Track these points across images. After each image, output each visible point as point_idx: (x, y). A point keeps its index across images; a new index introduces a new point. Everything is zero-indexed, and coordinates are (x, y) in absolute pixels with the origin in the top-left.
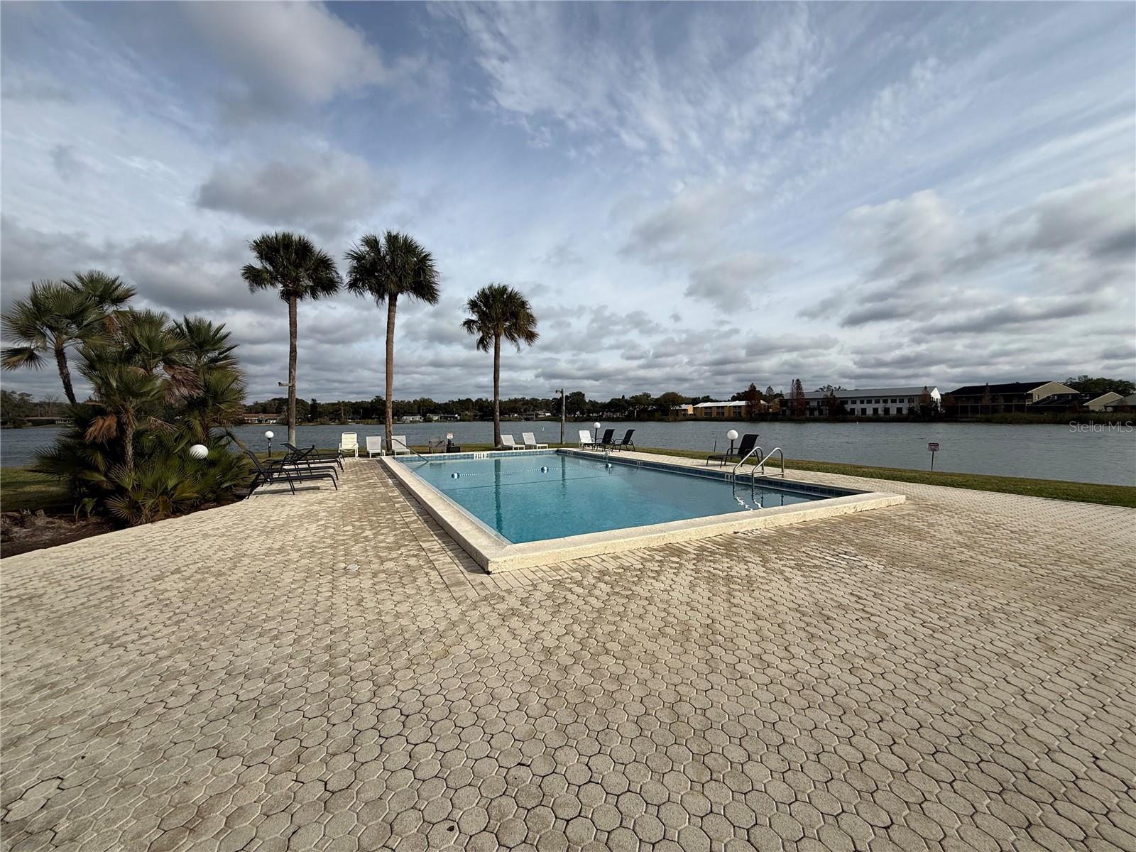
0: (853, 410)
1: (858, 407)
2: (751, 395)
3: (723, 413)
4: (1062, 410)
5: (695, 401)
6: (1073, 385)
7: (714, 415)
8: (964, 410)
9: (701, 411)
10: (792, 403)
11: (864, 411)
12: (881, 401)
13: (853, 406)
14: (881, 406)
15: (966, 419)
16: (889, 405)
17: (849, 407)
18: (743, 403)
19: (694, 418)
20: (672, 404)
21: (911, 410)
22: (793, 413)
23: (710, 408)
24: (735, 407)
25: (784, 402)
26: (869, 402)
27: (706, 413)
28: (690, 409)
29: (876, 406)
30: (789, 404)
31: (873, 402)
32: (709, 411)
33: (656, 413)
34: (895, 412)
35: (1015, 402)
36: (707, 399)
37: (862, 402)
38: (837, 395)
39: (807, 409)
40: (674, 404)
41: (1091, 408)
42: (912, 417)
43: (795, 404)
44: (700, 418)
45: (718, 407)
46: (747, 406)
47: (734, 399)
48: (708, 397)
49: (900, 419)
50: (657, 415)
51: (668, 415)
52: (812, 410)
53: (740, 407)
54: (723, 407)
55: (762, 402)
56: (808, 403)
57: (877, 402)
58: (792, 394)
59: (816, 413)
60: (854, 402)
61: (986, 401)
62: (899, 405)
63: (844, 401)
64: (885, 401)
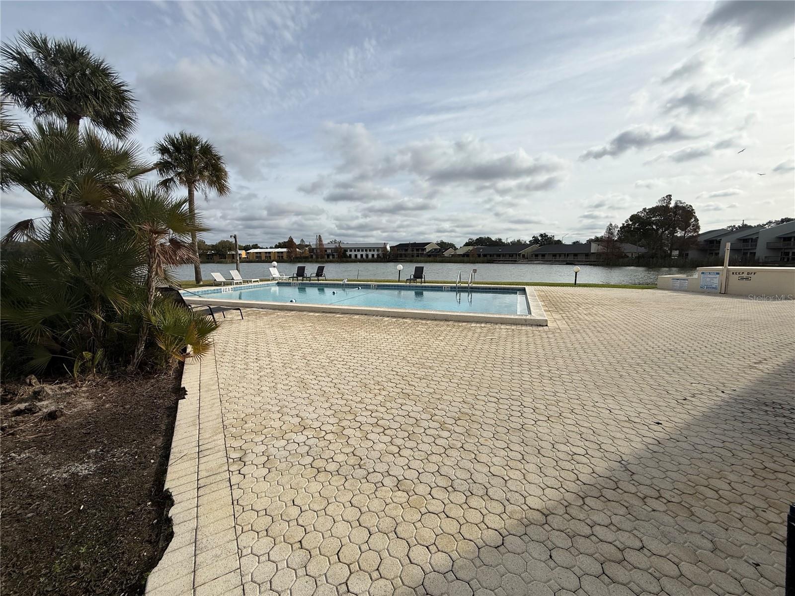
0: (350, 255)
1: (353, 253)
2: (289, 244)
3: (270, 257)
4: (435, 256)
5: (246, 248)
6: (438, 244)
7: (263, 258)
8: (401, 255)
9: (253, 255)
10: (316, 250)
11: (356, 256)
12: (364, 250)
13: (350, 253)
14: (364, 253)
15: (403, 261)
16: (368, 252)
17: (348, 253)
18: (285, 250)
19: (248, 261)
20: (229, 250)
21: (378, 255)
22: (317, 257)
23: (260, 253)
24: (278, 252)
25: (311, 250)
26: (359, 251)
27: (257, 257)
28: (243, 254)
29: (362, 253)
30: (315, 251)
31: (361, 251)
32: (258, 255)
33: (214, 257)
34: (371, 257)
35: (420, 252)
36: (256, 247)
37: (355, 251)
38: (342, 246)
39: (325, 254)
40: (230, 250)
41: (445, 255)
42: (379, 259)
43: (318, 251)
44: (253, 260)
45: (266, 253)
46: (288, 252)
47: (277, 247)
48: (257, 245)
49: (373, 260)
50: (216, 258)
51: (226, 258)
52: (328, 256)
53: (282, 252)
54: (270, 253)
55: (298, 250)
56: (326, 251)
57: (362, 251)
58: (316, 244)
59: (331, 257)
60: (351, 251)
61: (409, 252)
62: (372, 253)
63: (346, 250)
64: (366, 251)
